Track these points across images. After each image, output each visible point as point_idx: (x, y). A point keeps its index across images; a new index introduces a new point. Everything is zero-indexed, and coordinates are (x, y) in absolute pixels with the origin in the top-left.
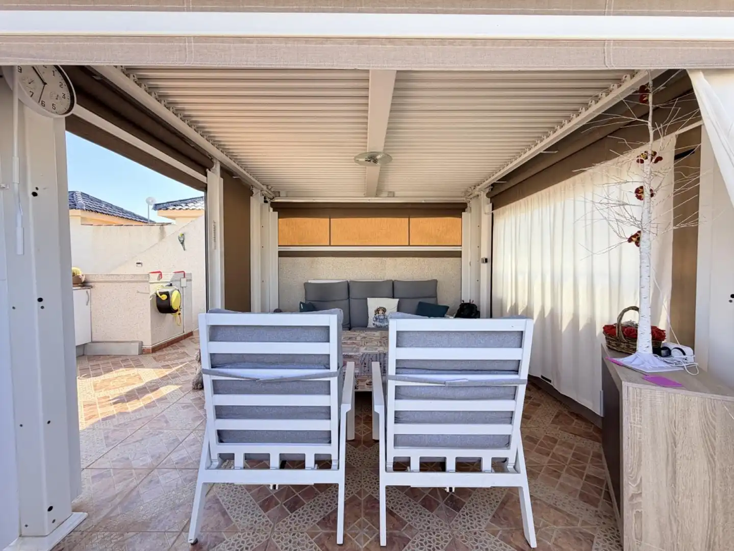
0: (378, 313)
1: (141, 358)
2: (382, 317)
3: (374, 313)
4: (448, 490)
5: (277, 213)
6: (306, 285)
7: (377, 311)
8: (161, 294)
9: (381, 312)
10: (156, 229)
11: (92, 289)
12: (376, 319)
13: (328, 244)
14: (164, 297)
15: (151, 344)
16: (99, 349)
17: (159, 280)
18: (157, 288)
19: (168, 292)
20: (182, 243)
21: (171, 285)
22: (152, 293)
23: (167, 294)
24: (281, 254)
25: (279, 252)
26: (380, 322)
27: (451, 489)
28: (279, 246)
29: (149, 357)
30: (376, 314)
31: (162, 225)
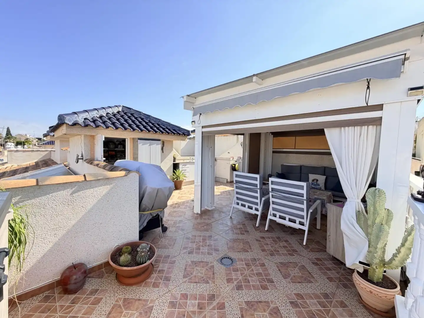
0: (314, 181)
1: (227, 184)
2: (316, 184)
3: (311, 181)
4: (286, 226)
5: (273, 135)
6: (282, 165)
7: (313, 180)
8: (233, 164)
9: (315, 181)
12: (312, 184)
13: (294, 148)
14: (234, 166)
18: (232, 162)
21: (236, 162)
22: (231, 164)
23: (235, 165)
24: (274, 152)
25: (273, 151)
26: (314, 185)
27: (287, 226)
28: (273, 149)
29: (229, 184)
30: (312, 182)
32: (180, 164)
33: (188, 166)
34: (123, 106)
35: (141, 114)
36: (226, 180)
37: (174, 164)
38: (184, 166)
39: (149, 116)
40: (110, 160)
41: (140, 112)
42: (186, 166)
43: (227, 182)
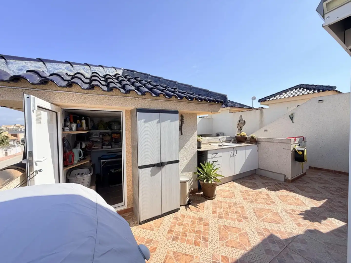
10: (258, 111)
11: (259, 145)
15: (291, 177)
16: (263, 173)
17: (294, 142)
19: (303, 150)
20: (292, 119)
31: (262, 109)
32: (208, 152)
33: (220, 154)
34: (124, 69)
35: (147, 77)
36: (283, 177)
37: (198, 152)
38: (214, 155)
39: (160, 78)
40: (114, 146)
41: (147, 75)
42: (217, 155)
43: (286, 180)
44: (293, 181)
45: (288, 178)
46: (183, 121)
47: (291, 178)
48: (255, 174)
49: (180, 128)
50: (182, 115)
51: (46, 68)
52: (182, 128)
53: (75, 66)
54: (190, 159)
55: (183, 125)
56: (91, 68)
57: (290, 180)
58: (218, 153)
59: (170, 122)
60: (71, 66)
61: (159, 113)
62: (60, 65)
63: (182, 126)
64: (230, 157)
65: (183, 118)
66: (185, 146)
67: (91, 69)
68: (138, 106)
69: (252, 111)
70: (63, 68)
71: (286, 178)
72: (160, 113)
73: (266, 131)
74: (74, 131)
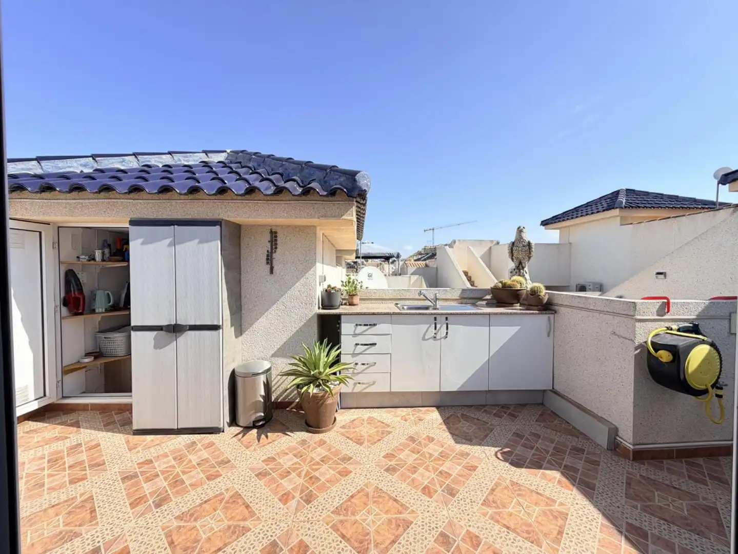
44: (639, 456)
45: (623, 442)
46: (276, 244)
47: (634, 445)
48: (542, 404)
49: (267, 259)
50: (273, 231)
51: (42, 168)
52: (274, 260)
53: (101, 160)
54: (295, 330)
55: (275, 251)
56: (139, 158)
57: (629, 450)
58: (377, 325)
59: (200, 242)
60: (94, 161)
61: (172, 227)
62: (68, 162)
63: (274, 254)
64: (424, 339)
65: (276, 237)
66: (282, 299)
67: (138, 160)
68: (134, 214)
69: (701, 214)
70: (75, 164)
71: (618, 438)
72: (176, 226)
73: (662, 276)
74: (98, 262)
